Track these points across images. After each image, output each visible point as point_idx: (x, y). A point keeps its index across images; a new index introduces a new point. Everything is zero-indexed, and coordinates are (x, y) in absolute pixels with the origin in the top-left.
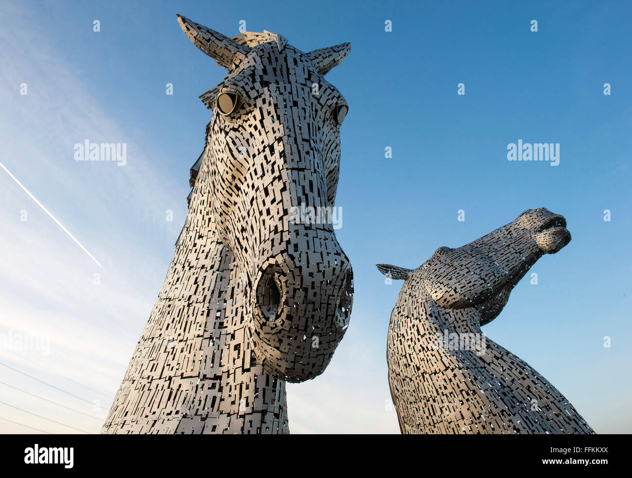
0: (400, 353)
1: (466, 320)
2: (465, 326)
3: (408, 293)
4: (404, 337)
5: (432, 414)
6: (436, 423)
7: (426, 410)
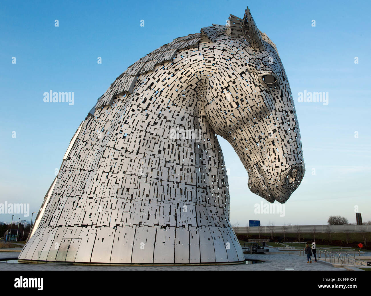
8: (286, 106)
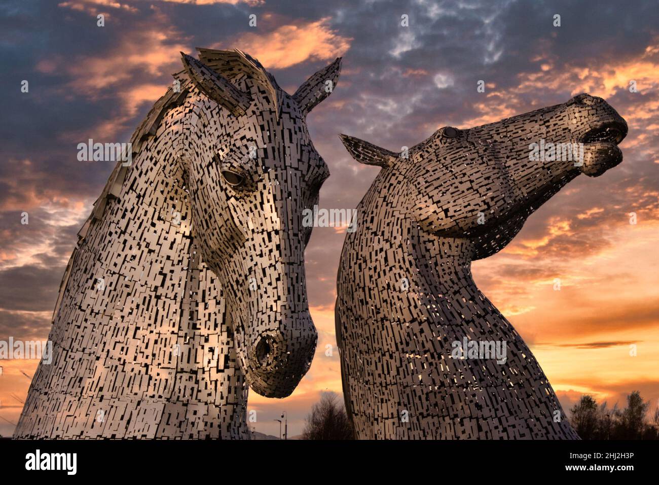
0: (357, 281)
1: (453, 256)
3: (382, 195)
4: (365, 261)
5: (386, 372)
6: (389, 385)
7: (379, 365)
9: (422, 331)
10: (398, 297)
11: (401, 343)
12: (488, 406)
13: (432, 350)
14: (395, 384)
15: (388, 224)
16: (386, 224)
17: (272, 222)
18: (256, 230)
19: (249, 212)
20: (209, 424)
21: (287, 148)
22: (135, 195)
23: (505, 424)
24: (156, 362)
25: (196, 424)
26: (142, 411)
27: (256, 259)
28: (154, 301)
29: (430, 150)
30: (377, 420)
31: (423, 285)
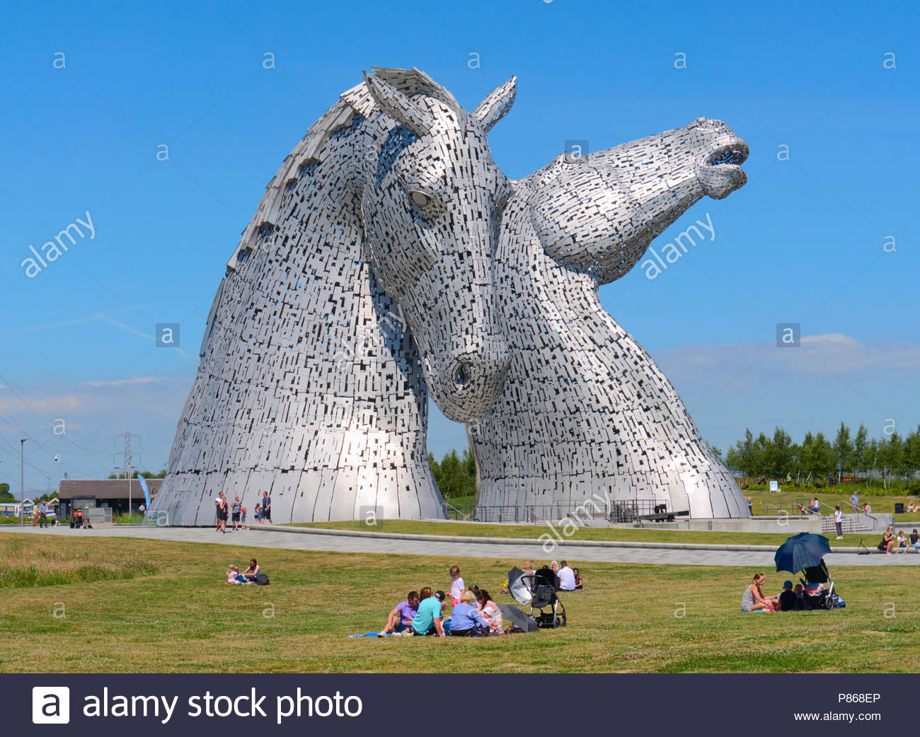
1: (581, 282)
2: (579, 290)
5: (515, 400)
6: (519, 412)
7: (507, 393)
8: (460, 242)
9: (554, 357)
10: (527, 324)
11: (532, 370)
12: (625, 430)
13: (566, 376)
14: (525, 411)
15: (513, 251)
16: (510, 251)
17: (464, 243)
18: (446, 252)
19: (438, 233)
20: (392, 453)
21: (474, 167)
22: (297, 221)
23: (645, 449)
24: (331, 391)
25: (378, 453)
26: (320, 442)
27: (449, 281)
28: (324, 329)
29: (551, 176)
30: (506, 448)
31: (553, 311)
